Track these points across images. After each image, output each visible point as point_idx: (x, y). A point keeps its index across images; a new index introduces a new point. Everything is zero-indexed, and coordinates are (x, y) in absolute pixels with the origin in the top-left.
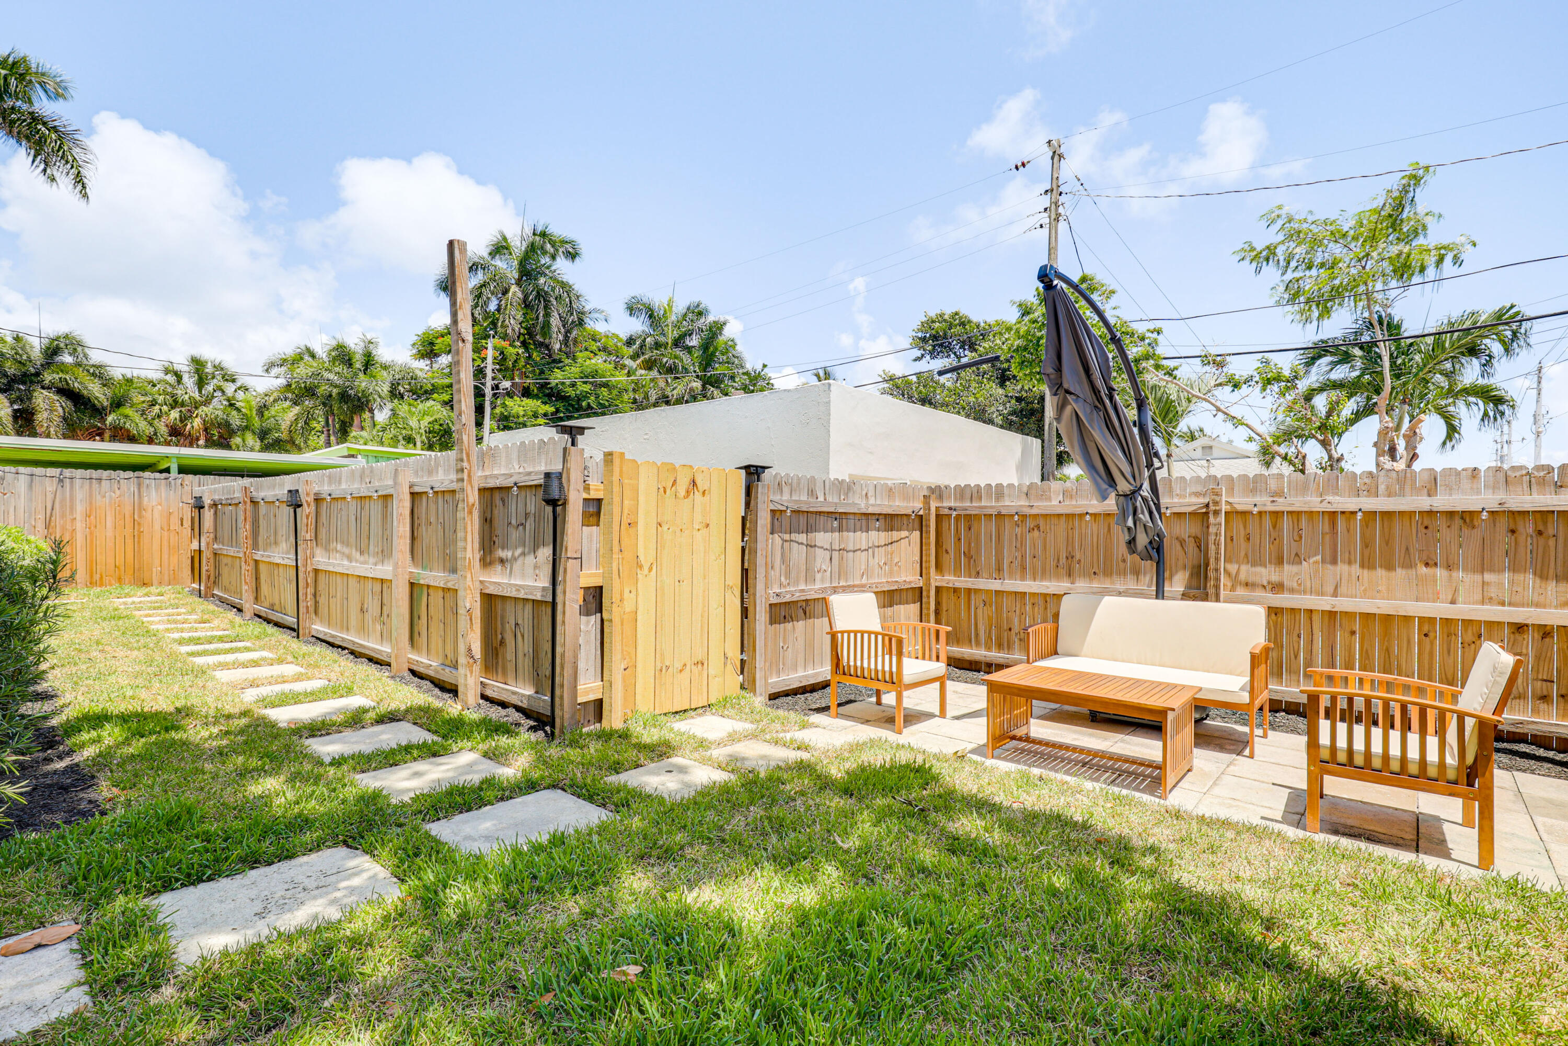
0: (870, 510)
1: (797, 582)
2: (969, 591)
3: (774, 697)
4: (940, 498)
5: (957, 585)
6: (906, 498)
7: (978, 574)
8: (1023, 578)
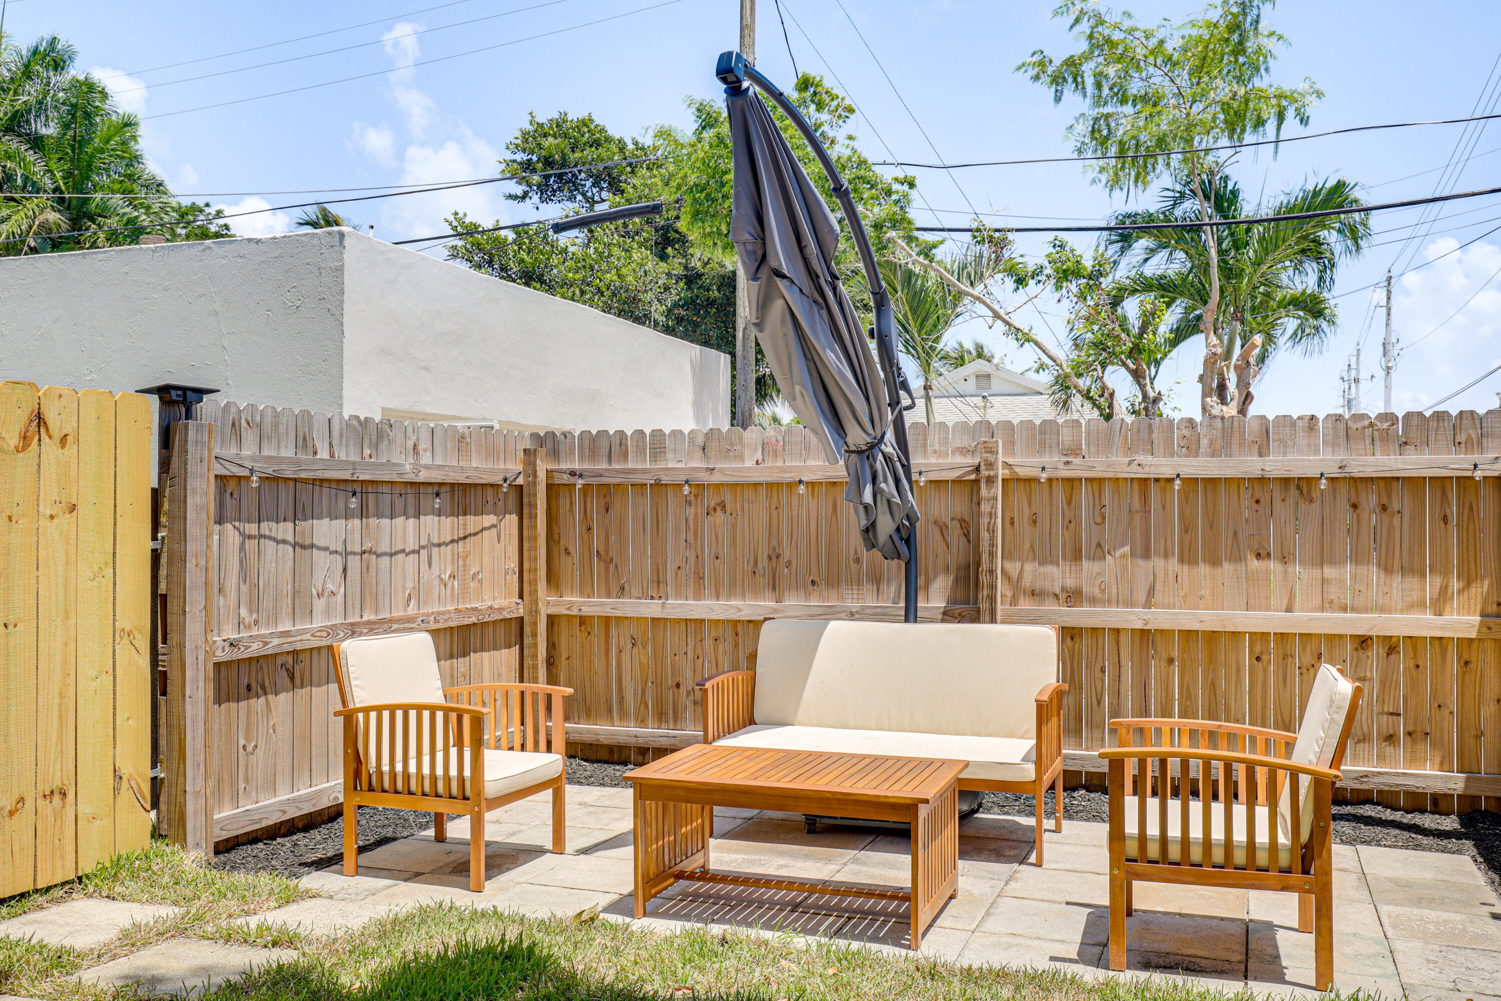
0: (423, 476)
1: (275, 619)
2: (607, 620)
3: (224, 847)
4: (555, 454)
5: (587, 611)
6: (492, 453)
7: (622, 591)
8: (698, 596)
